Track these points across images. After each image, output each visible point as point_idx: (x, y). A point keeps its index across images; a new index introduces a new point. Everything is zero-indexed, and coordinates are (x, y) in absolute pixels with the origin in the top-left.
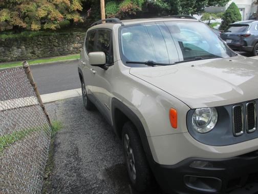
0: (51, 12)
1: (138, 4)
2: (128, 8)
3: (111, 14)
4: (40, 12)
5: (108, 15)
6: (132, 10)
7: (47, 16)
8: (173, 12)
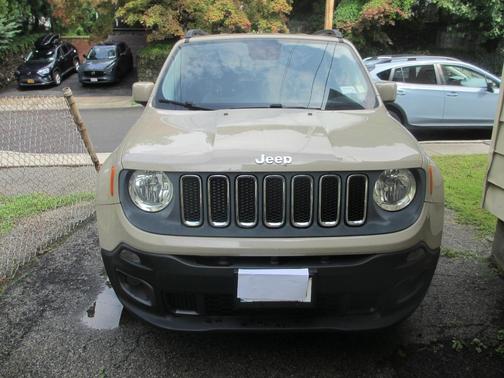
0: (230, 13)
1: (401, 6)
2: (379, 13)
3: (345, 22)
4: (211, 14)
5: (338, 24)
6: (386, 17)
7: (223, 21)
8: (481, 25)
